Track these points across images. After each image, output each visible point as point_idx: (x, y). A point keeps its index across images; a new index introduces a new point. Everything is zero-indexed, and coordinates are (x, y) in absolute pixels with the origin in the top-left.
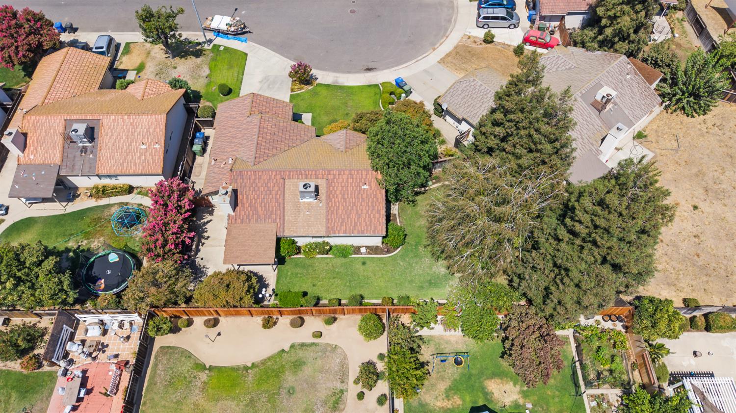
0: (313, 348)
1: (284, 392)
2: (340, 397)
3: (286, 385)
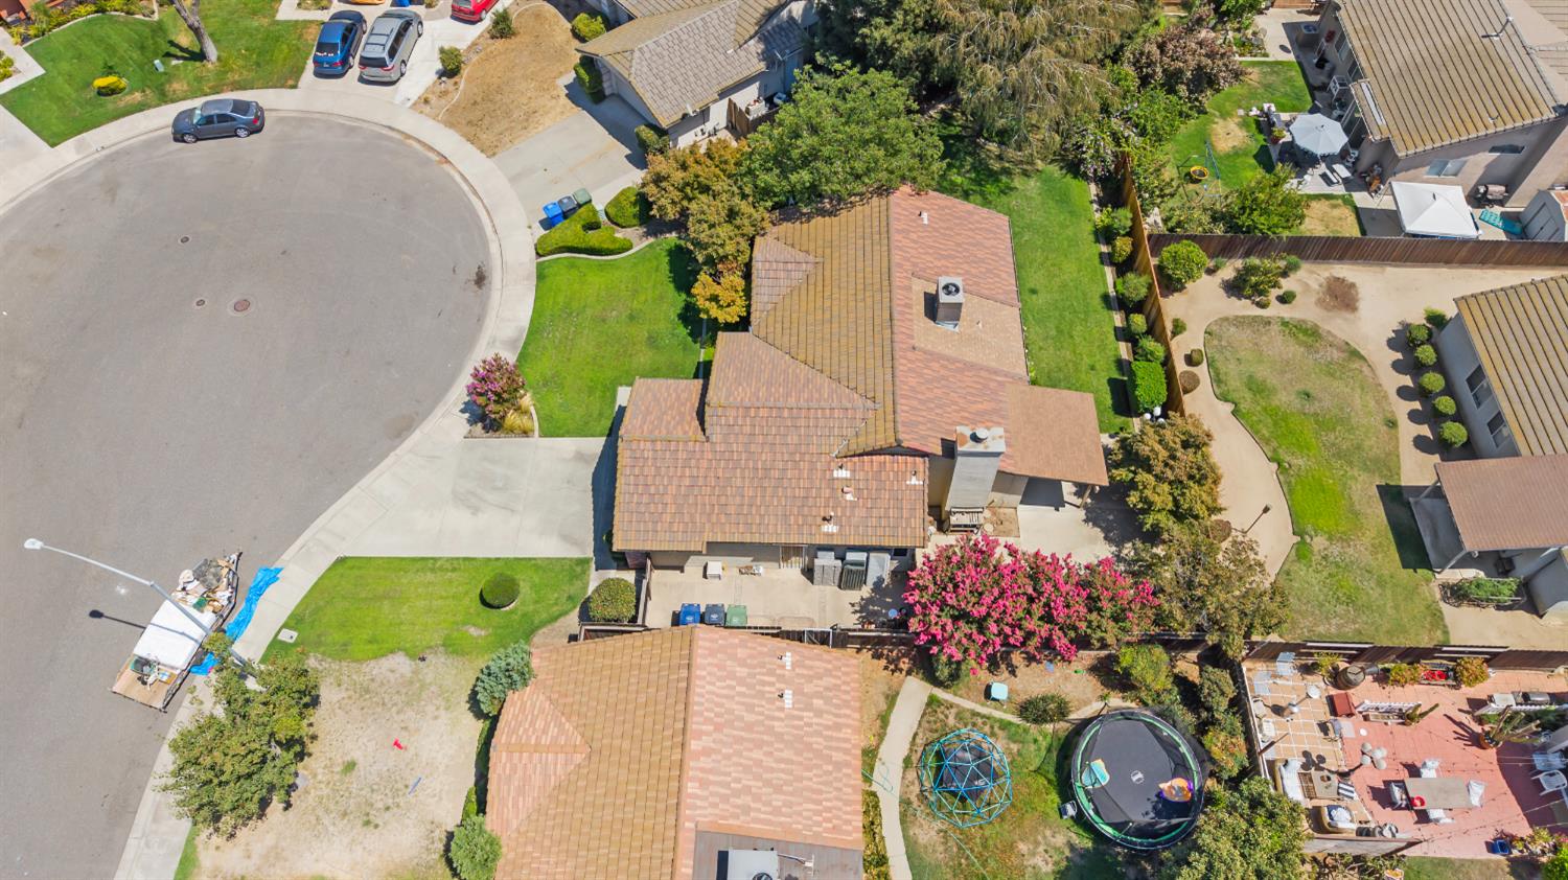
1: (1311, 408)
2: (1295, 327)
3: (1297, 402)
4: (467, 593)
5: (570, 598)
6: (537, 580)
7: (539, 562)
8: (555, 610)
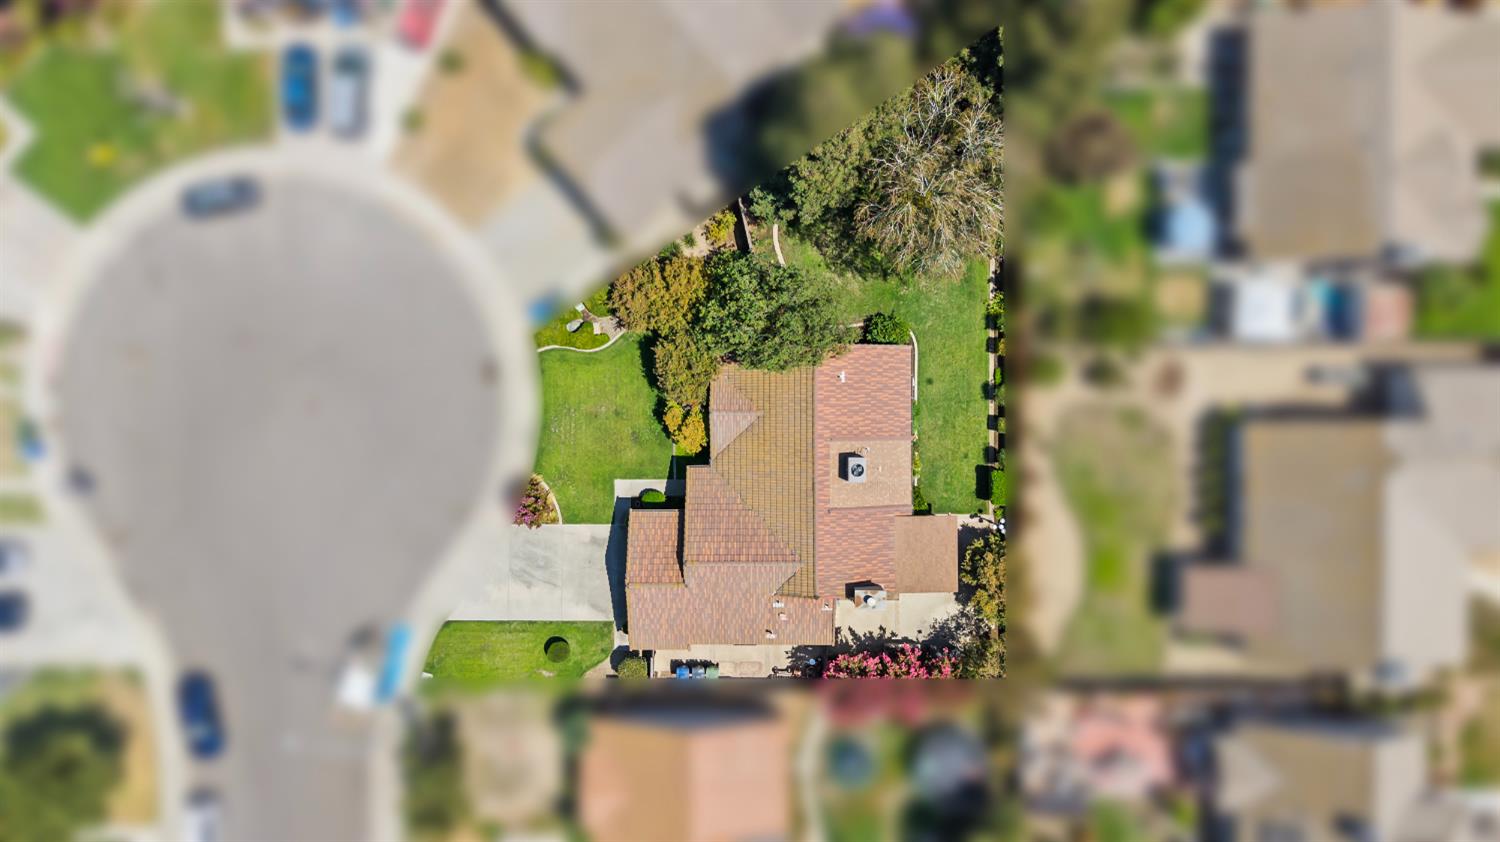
4: (535, 646)
5: (603, 650)
6: (580, 639)
7: (579, 625)
8: (595, 659)
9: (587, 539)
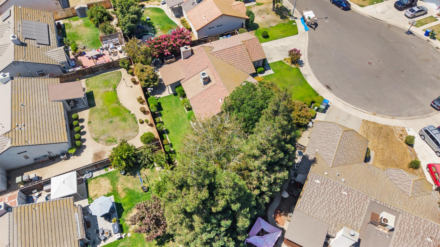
0: (135, 122)
1: (111, 119)
2: (113, 142)
3: (114, 120)
4: (271, 35)
9: (273, 59)
